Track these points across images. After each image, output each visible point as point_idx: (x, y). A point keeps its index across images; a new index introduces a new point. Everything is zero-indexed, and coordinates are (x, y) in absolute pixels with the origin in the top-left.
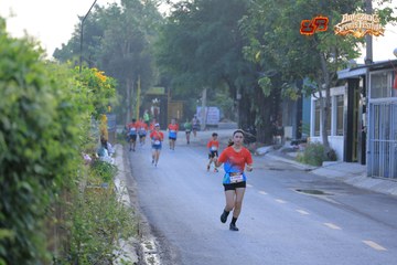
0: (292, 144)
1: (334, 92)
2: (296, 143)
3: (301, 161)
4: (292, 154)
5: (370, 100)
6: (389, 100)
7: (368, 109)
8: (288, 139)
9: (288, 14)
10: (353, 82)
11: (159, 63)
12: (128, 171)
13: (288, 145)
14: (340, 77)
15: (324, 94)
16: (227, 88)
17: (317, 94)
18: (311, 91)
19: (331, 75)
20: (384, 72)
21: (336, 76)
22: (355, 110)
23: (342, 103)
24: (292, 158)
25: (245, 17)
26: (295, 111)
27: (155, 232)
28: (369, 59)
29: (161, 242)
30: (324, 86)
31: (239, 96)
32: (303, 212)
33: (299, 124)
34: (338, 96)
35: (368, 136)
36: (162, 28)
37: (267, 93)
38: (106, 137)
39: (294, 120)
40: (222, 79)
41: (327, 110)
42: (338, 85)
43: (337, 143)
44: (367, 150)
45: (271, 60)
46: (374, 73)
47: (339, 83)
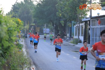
0: (69, 38)
1: (81, 24)
2: (70, 38)
3: (72, 43)
4: (69, 41)
5: (91, 27)
6: (96, 27)
7: (91, 29)
8: (68, 37)
9: (69, 4)
10: (86, 22)
11: (34, 17)
12: (26, 46)
13: (68, 39)
14: (82, 21)
15: (78, 25)
16: (52, 23)
17: (76, 25)
18: (74, 24)
19: (80, 20)
20: (95, 19)
21: (81, 20)
22: (86, 29)
23: (83, 28)
24: (69, 42)
25: (57, 4)
26: (70, 29)
27: (35, 64)
28: (91, 16)
29: (37, 67)
30: (78, 23)
31: (55, 26)
32: (74, 57)
33: (71, 33)
34: (82, 26)
35: (90, 36)
36: (35, 8)
37: (63, 25)
38: (20, 37)
39: (70, 32)
40: (50, 21)
41: (79, 29)
42: (82, 23)
43: (82, 38)
44: (90, 40)
45: (64, 16)
46: (92, 19)
47: (82, 22)
